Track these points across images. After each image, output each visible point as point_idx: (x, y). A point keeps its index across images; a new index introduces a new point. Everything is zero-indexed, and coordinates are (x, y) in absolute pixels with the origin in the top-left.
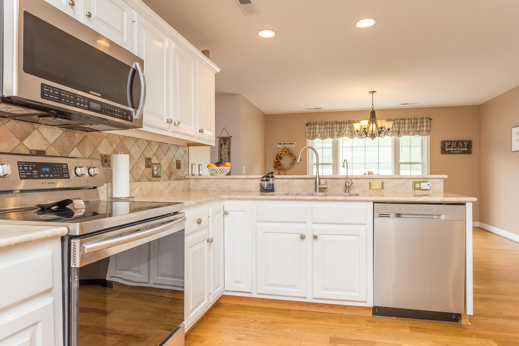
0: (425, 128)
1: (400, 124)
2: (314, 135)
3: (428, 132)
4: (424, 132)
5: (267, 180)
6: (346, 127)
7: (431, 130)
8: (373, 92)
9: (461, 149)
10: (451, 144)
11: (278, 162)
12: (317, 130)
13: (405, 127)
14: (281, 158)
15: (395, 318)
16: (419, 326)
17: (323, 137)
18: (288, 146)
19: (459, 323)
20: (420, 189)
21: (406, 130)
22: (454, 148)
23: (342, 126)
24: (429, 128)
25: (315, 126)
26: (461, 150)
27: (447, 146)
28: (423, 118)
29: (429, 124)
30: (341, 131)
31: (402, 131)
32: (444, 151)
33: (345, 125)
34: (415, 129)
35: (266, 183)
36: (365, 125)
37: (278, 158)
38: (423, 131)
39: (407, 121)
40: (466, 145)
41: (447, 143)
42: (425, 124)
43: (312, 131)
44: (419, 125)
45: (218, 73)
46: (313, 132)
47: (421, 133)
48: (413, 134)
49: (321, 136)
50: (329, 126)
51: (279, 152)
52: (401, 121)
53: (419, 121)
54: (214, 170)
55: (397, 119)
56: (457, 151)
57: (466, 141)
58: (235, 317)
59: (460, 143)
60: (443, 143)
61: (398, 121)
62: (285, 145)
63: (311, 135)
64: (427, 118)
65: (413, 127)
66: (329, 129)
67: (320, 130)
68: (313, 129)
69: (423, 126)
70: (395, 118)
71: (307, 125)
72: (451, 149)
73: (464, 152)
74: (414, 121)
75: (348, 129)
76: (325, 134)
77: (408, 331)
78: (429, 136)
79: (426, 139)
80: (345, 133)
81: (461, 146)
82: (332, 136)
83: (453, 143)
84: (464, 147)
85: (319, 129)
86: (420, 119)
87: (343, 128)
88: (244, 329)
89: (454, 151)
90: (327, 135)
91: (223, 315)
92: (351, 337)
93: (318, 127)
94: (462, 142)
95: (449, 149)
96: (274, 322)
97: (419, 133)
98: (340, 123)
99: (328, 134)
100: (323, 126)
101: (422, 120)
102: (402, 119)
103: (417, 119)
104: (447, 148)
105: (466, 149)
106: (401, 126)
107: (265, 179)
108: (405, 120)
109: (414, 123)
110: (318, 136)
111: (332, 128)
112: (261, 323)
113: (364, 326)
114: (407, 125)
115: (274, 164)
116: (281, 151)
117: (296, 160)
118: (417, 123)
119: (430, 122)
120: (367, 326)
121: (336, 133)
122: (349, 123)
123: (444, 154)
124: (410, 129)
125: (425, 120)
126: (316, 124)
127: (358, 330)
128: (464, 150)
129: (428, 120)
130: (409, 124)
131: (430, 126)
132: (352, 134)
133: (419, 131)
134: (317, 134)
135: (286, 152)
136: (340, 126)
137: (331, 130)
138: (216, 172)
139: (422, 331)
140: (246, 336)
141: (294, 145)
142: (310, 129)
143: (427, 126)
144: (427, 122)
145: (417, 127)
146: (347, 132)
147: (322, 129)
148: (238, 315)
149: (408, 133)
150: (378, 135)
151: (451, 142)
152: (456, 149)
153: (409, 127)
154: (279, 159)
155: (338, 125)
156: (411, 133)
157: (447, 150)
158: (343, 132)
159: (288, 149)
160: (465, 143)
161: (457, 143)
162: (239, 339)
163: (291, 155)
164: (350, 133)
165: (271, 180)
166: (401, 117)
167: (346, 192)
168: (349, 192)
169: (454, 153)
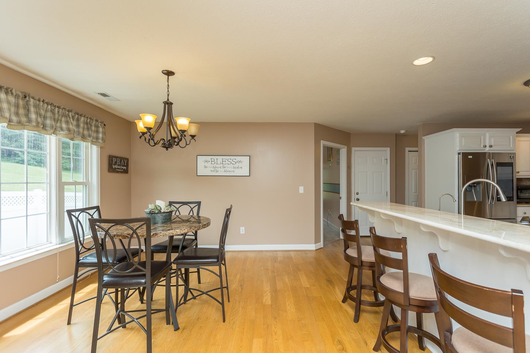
0: (100, 135)
3: (103, 141)
4: (99, 141)
8: (169, 73)
9: (122, 167)
22: (118, 166)
24: (104, 136)
26: (122, 169)
27: (114, 163)
28: (98, 121)
32: (111, 169)
39: (83, 119)
40: (125, 162)
41: (114, 158)
47: (94, 140)
56: (120, 169)
60: (110, 158)
69: (99, 132)
74: (90, 121)
81: (123, 164)
83: (118, 159)
86: (95, 121)
89: (118, 169)
94: (124, 159)
95: (115, 166)
101: (97, 123)
103: (93, 119)
105: (125, 168)
108: (81, 116)
109: (90, 125)
118: (93, 127)
119: (105, 128)
123: (110, 172)
125: (100, 124)
129: (103, 125)
131: (105, 133)
143: (102, 132)
151: (116, 157)
161: (121, 159)
169: (118, 172)
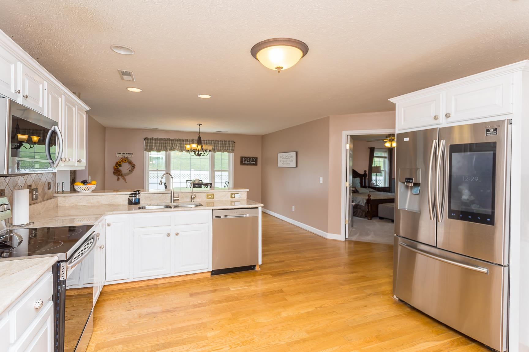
0: (231, 148)
1: (215, 144)
2: (151, 148)
3: (233, 151)
4: (231, 151)
5: (135, 196)
6: (177, 143)
7: (235, 150)
8: (200, 124)
9: (251, 162)
10: (246, 159)
11: (118, 169)
12: (154, 145)
13: (218, 147)
14: (120, 166)
15: (223, 274)
16: (236, 276)
17: (159, 150)
18: (126, 156)
19: (255, 270)
20: (234, 197)
21: (219, 148)
22: (248, 161)
23: (174, 142)
24: (233, 148)
25: (152, 141)
26: (252, 163)
27: (244, 160)
28: (230, 141)
29: (233, 145)
30: (172, 146)
31: (216, 149)
32: (242, 163)
33: (176, 142)
34: (224, 148)
35: (134, 198)
36: (194, 147)
37: (117, 165)
38: (229, 150)
39: (220, 142)
40: (254, 160)
41: (244, 158)
42: (231, 145)
43: (149, 144)
44: (227, 145)
45: (88, 111)
46: (150, 146)
47: (228, 151)
48: (224, 152)
49: (157, 149)
50: (163, 141)
51: (118, 160)
52: (216, 142)
53: (227, 143)
54: (82, 188)
55: (213, 141)
56: (249, 163)
57: (254, 157)
58: (118, 298)
59: (251, 159)
60: (242, 158)
61: (214, 142)
62: (124, 155)
63: (148, 148)
64: (232, 141)
65: (224, 147)
66: (164, 144)
67: (156, 145)
68: (150, 143)
69: (230, 146)
70: (212, 139)
71: (145, 139)
72: (246, 162)
73: (253, 164)
74: (224, 143)
75: (178, 145)
76: (160, 148)
77: (231, 280)
78: (233, 154)
79: (232, 155)
80: (176, 148)
81: (252, 160)
82: (166, 150)
83: (247, 158)
84: (253, 161)
85: (155, 143)
86: (228, 141)
87: (175, 144)
88: (129, 304)
89: (248, 163)
90: (161, 149)
91: (107, 300)
92: (201, 291)
93: (154, 142)
94: (252, 158)
95: (245, 162)
96: (149, 294)
97: (227, 151)
98: (172, 140)
99: (163, 148)
100: (159, 142)
101: (229, 142)
102: (217, 141)
103: (226, 141)
104: (244, 161)
105: (254, 163)
106: (216, 145)
107: (133, 195)
108: (219, 141)
109: (224, 144)
110: (154, 149)
111: (166, 143)
112: (140, 297)
113: (207, 283)
114: (219, 145)
115: (113, 170)
116: (120, 160)
117: (134, 167)
118: (226, 144)
119: (234, 144)
120: (208, 282)
121: (168, 148)
122: (179, 141)
123: (242, 165)
124: (222, 148)
125: (231, 143)
126: (153, 140)
127: (205, 286)
128: (253, 163)
129: (233, 143)
130: (221, 144)
131: (234, 147)
132: (182, 149)
133: (227, 150)
134: (153, 148)
135: (125, 161)
136: (172, 142)
137: (164, 145)
138: (83, 189)
139: (238, 278)
140: (133, 308)
141: (132, 155)
142: (147, 143)
143: (232, 146)
144: (232, 144)
145: (226, 147)
146: (177, 147)
147: (157, 144)
148: (119, 296)
149: (220, 151)
150: (203, 155)
151: (246, 157)
152: (249, 162)
153: (221, 147)
154: (118, 167)
155: (170, 142)
156: (222, 151)
157: (244, 162)
158: (175, 147)
159: (127, 158)
160: (254, 158)
161: (250, 158)
162: (129, 310)
163: (130, 163)
164: (180, 148)
165: (137, 195)
166: (216, 140)
167: (191, 201)
168: (193, 201)
169: (248, 165)
